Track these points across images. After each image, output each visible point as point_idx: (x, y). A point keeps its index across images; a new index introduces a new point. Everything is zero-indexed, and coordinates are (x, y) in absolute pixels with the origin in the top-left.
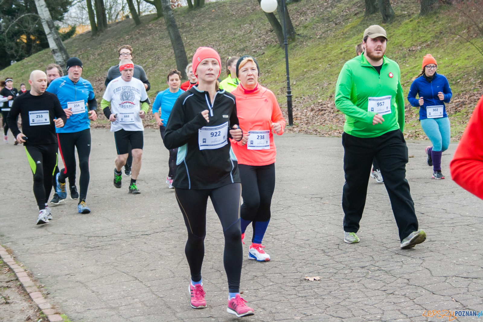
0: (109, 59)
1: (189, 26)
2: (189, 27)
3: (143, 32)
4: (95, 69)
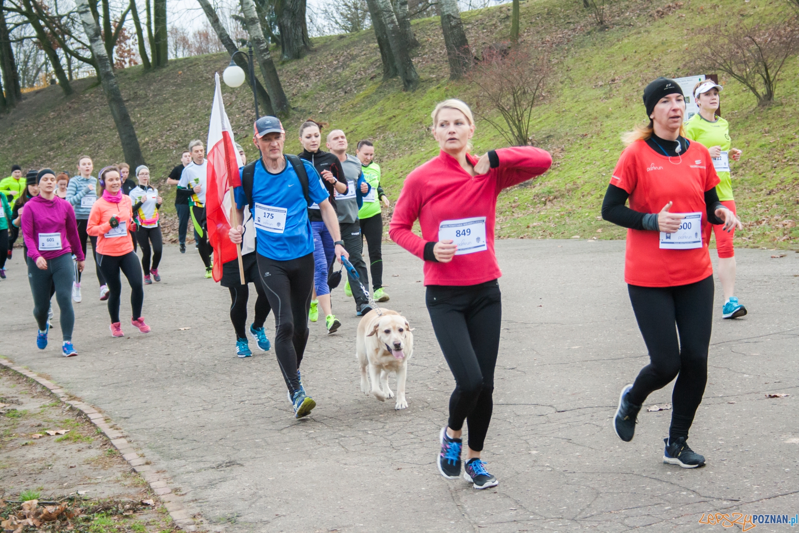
0: (26, 148)
1: (144, 96)
2: (144, 98)
3: (76, 106)
4: (6, 164)
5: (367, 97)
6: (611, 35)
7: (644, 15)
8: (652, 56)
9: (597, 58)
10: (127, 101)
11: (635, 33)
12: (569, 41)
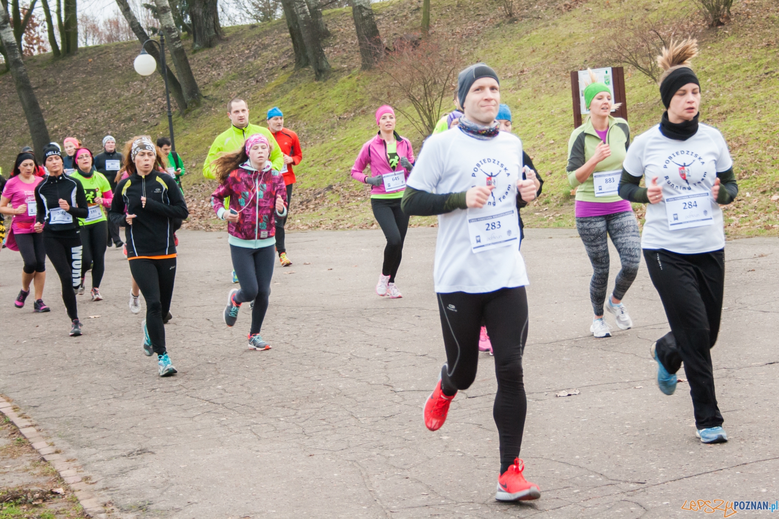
1: (53, 84)
2: (53, 86)
5: (279, 86)
6: (520, 27)
7: (552, 8)
8: (560, 48)
9: (506, 49)
10: (36, 88)
11: (544, 26)
12: (478, 32)
